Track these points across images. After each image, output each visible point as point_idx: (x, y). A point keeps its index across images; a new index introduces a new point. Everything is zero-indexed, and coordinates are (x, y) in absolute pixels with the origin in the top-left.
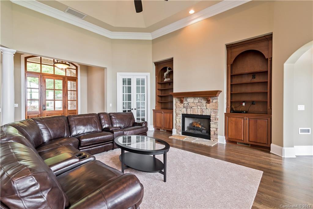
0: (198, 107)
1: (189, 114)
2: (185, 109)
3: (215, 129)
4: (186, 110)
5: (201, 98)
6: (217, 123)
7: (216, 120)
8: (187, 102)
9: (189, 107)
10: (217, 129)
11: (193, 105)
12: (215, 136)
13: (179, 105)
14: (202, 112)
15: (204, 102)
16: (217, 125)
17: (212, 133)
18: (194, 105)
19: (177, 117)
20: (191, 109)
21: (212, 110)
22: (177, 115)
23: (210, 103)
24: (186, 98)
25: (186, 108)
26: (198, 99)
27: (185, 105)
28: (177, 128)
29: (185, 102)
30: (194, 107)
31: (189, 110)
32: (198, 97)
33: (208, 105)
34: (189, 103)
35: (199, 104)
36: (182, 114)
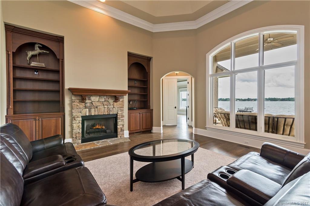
0: (105, 106)
1: (92, 115)
2: (87, 110)
3: (122, 126)
4: (89, 111)
5: (109, 96)
6: (123, 120)
7: (123, 117)
8: (90, 101)
9: (93, 107)
10: (123, 125)
11: (98, 104)
12: (121, 133)
13: (78, 104)
14: (109, 111)
15: (111, 101)
16: (124, 122)
17: (119, 130)
18: (100, 104)
19: (74, 122)
20: (96, 109)
21: (119, 109)
22: (73, 118)
23: (117, 102)
24: (88, 96)
25: (89, 109)
26: (105, 97)
27: (88, 105)
28: (75, 137)
29: (87, 101)
30: (101, 107)
31: (93, 110)
32: (104, 96)
33: (115, 104)
34: (93, 102)
35: (105, 103)
36: (82, 117)
